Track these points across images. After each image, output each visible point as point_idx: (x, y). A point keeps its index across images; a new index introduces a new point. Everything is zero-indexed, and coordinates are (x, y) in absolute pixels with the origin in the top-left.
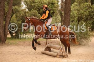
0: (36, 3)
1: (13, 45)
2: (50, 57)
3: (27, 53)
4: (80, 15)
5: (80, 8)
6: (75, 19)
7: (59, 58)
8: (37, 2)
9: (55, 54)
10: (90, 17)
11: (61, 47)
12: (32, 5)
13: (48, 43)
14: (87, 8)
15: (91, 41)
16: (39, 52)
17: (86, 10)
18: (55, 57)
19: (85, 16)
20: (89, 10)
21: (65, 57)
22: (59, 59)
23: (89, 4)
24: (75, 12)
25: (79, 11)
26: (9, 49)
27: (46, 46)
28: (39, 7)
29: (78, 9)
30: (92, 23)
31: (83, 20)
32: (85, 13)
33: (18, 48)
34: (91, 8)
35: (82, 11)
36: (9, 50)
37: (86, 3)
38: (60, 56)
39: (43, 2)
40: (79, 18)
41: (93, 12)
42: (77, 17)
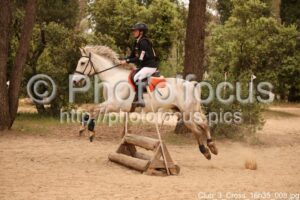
0: (117, 14)
1: (34, 135)
2: (129, 172)
3: (66, 159)
4: (245, 54)
5: (246, 32)
6: (231, 63)
7: (153, 174)
8: (120, 11)
9: (142, 163)
10: (272, 58)
11: (159, 143)
12: (108, 20)
13: (129, 132)
14: (266, 32)
15: (260, 129)
16: (101, 158)
17: (262, 38)
18: (141, 171)
19: (260, 56)
20: (270, 39)
21: (171, 174)
22: (154, 177)
23: (271, 22)
24: (230, 43)
25: (242, 40)
26: (18, 146)
27: (122, 141)
29: (238, 36)
30: (279, 76)
31: (254, 67)
32: (259, 47)
33: (44, 143)
34: (277, 33)
35: (252, 42)
36: (17, 150)
37: (261, 19)
38: (158, 169)
39: (137, 14)
40: (241, 61)
41: (281, 45)
42: (236, 59)
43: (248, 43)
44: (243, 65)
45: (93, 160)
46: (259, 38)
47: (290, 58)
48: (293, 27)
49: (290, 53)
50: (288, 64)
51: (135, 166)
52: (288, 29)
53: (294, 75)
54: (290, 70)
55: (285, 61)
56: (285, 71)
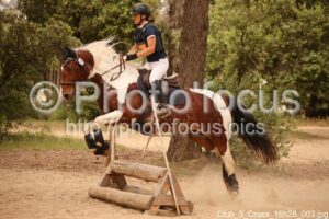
2: (125, 211)
3: (29, 197)
4: (247, 48)
5: (249, 16)
6: (227, 61)
7: (158, 214)
9: (144, 199)
10: (286, 55)
11: (165, 172)
13: (116, 158)
14: (278, 16)
16: (77, 194)
17: (273, 25)
18: (143, 211)
19: (269, 50)
20: (285, 26)
21: (182, 213)
23: (287, 2)
24: (227, 32)
25: (242, 28)
27: (108, 170)
28: (74, 7)
29: (238, 22)
31: (261, 67)
32: (269, 38)
34: (295, 17)
35: (257, 30)
38: (162, 207)
40: (241, 59)
41: (300, 35)
42: (234, 56)
43: (252, 33)
44: (244, 64)
45: (66, 197)
46: (268, 25)
47: (313, 54)
48: (319, 8)
49: (314, 47)
50: (310, 62)
51: (132, 203)
52: (311, 12)
53: (319, 79)
54: (314, 72)
55: (307, 59)
56: (306, 73)
